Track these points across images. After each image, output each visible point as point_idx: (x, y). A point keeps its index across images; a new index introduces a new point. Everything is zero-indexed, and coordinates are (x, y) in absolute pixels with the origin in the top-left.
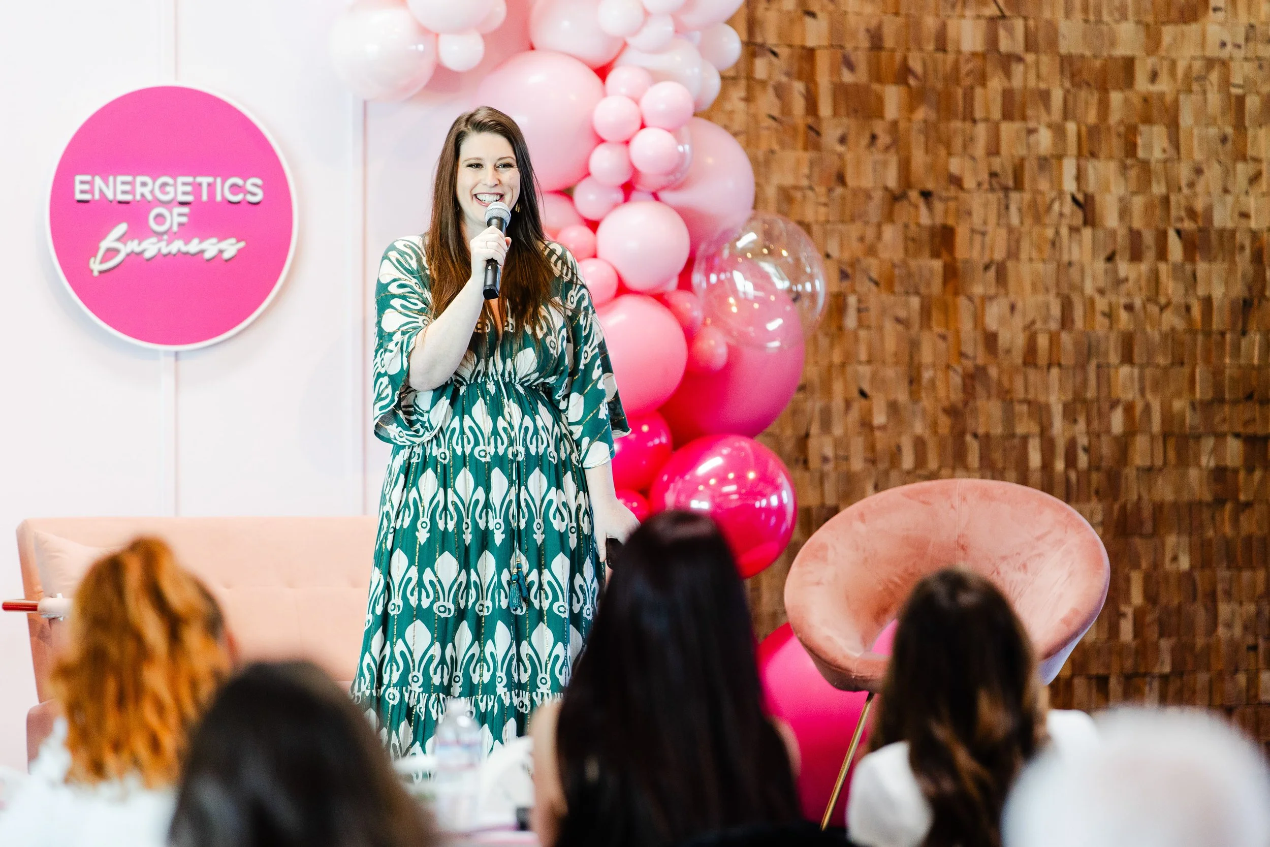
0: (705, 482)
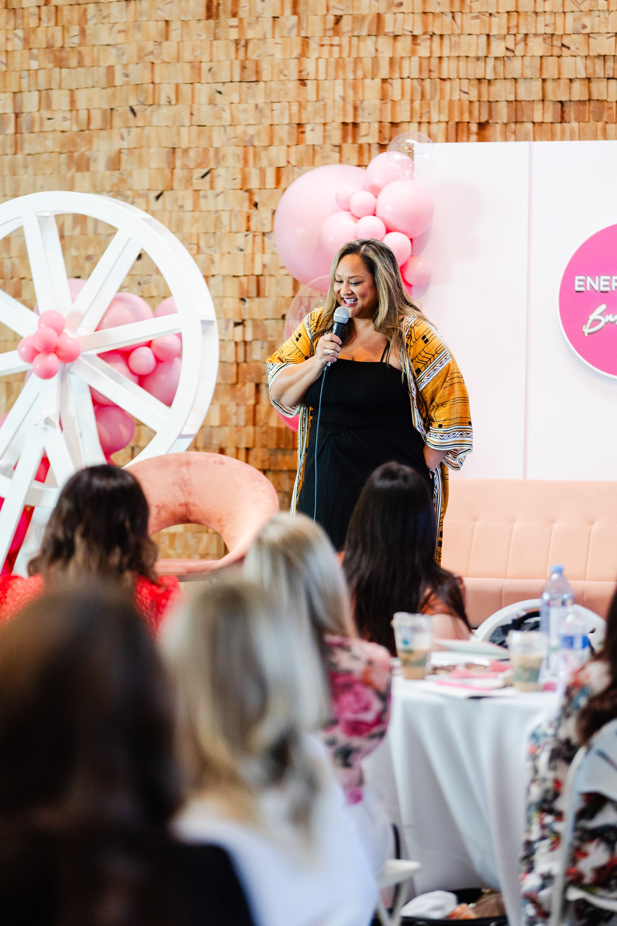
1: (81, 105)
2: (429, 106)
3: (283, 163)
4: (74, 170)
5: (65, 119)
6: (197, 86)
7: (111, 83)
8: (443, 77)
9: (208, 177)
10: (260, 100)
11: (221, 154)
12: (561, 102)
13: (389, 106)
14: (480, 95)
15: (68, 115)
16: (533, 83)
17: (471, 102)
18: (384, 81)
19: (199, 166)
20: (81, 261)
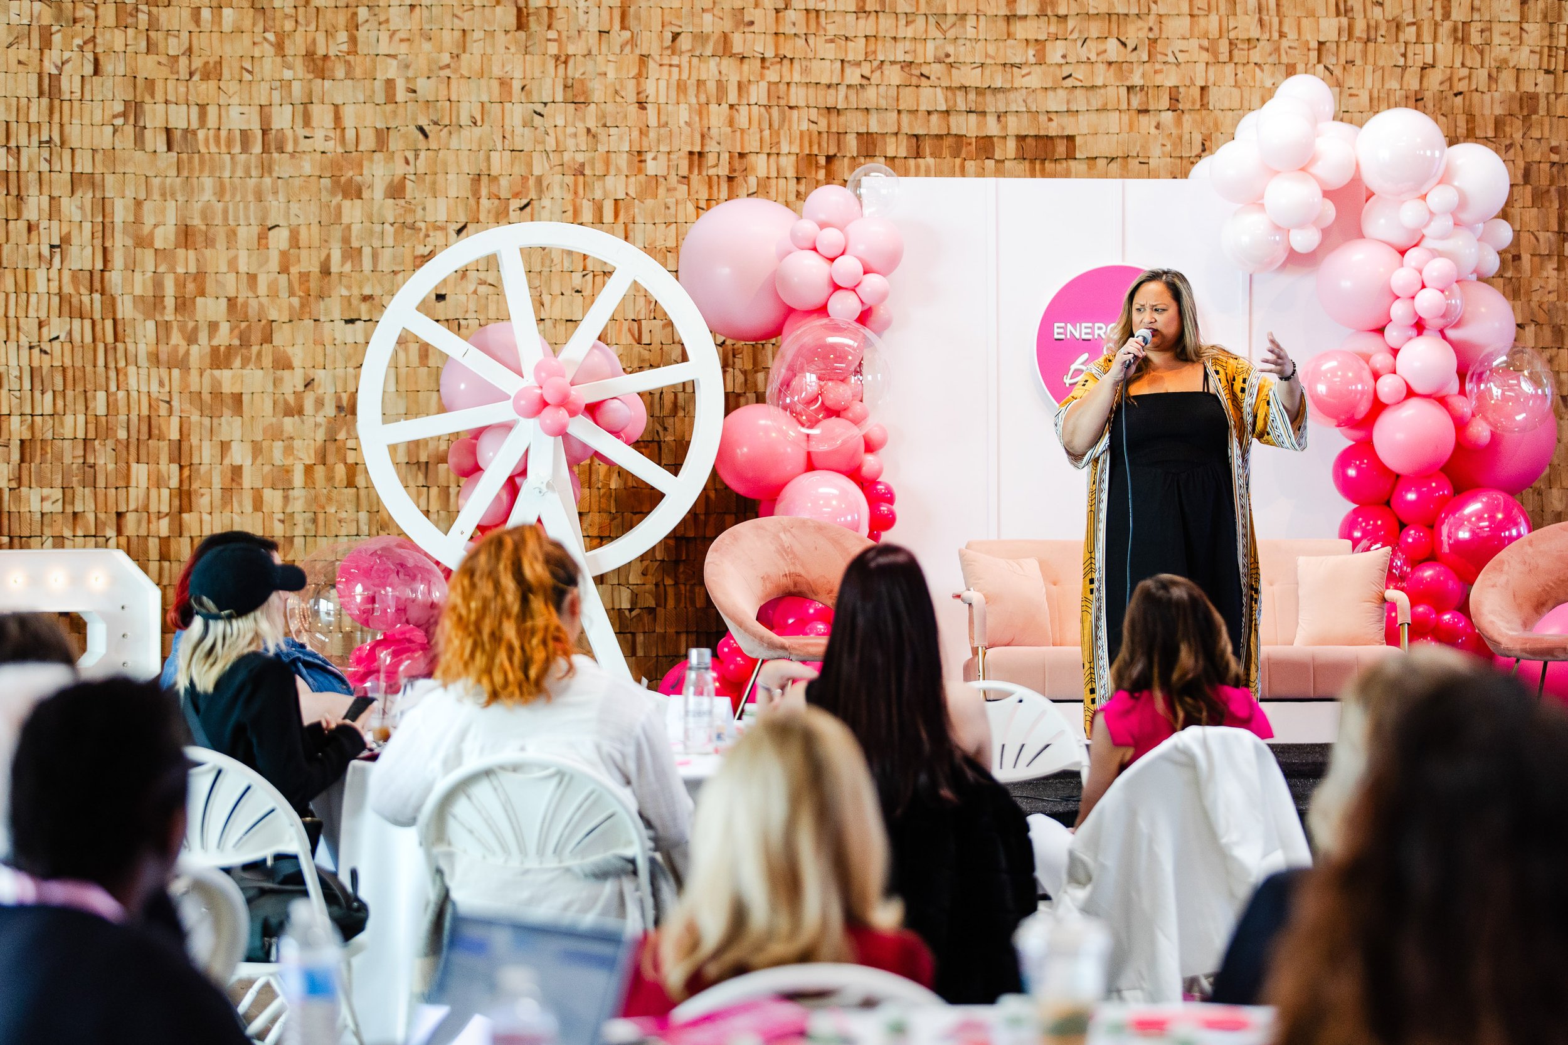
0: (1469, 519)
1: (349, 122)
2: (778, 135)
3: (621, 196)
4: (340, 197)
5: (327, 138)
6: (508, 105)
7: (391, 99)
8: (791, 104)
9: (528, 209)
10: (592, 123)
11: (545, 184)
12: (916, 136)
13: (738, 134)
14: (829, 126)
15: (332, 134)
16: (889, 114)
17: (819, 133)
18: (731, 106)
19: (516, 195)
20: (355, 302)
